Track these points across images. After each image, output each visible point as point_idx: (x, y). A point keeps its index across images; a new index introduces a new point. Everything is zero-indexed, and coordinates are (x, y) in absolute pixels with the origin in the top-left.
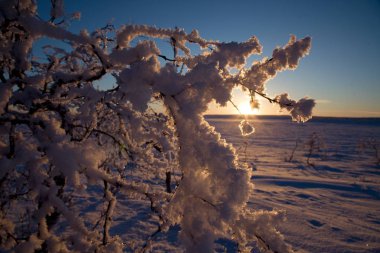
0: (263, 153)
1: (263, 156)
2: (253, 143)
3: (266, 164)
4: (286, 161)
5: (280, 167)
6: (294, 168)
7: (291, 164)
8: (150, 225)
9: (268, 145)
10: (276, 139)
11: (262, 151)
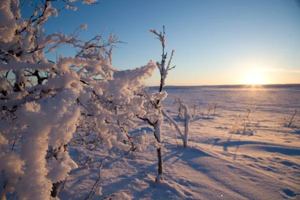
0: (266, 119)
1: (265, 121)
2: (256, 109)
3: (266, 129)
4: (286, 126)
5: (278, 131)
6: (293, 133)
7: (290, 129)
8: (143, 183)
9: (271, 111)
10: (280, 105)
11: (266, 116)
